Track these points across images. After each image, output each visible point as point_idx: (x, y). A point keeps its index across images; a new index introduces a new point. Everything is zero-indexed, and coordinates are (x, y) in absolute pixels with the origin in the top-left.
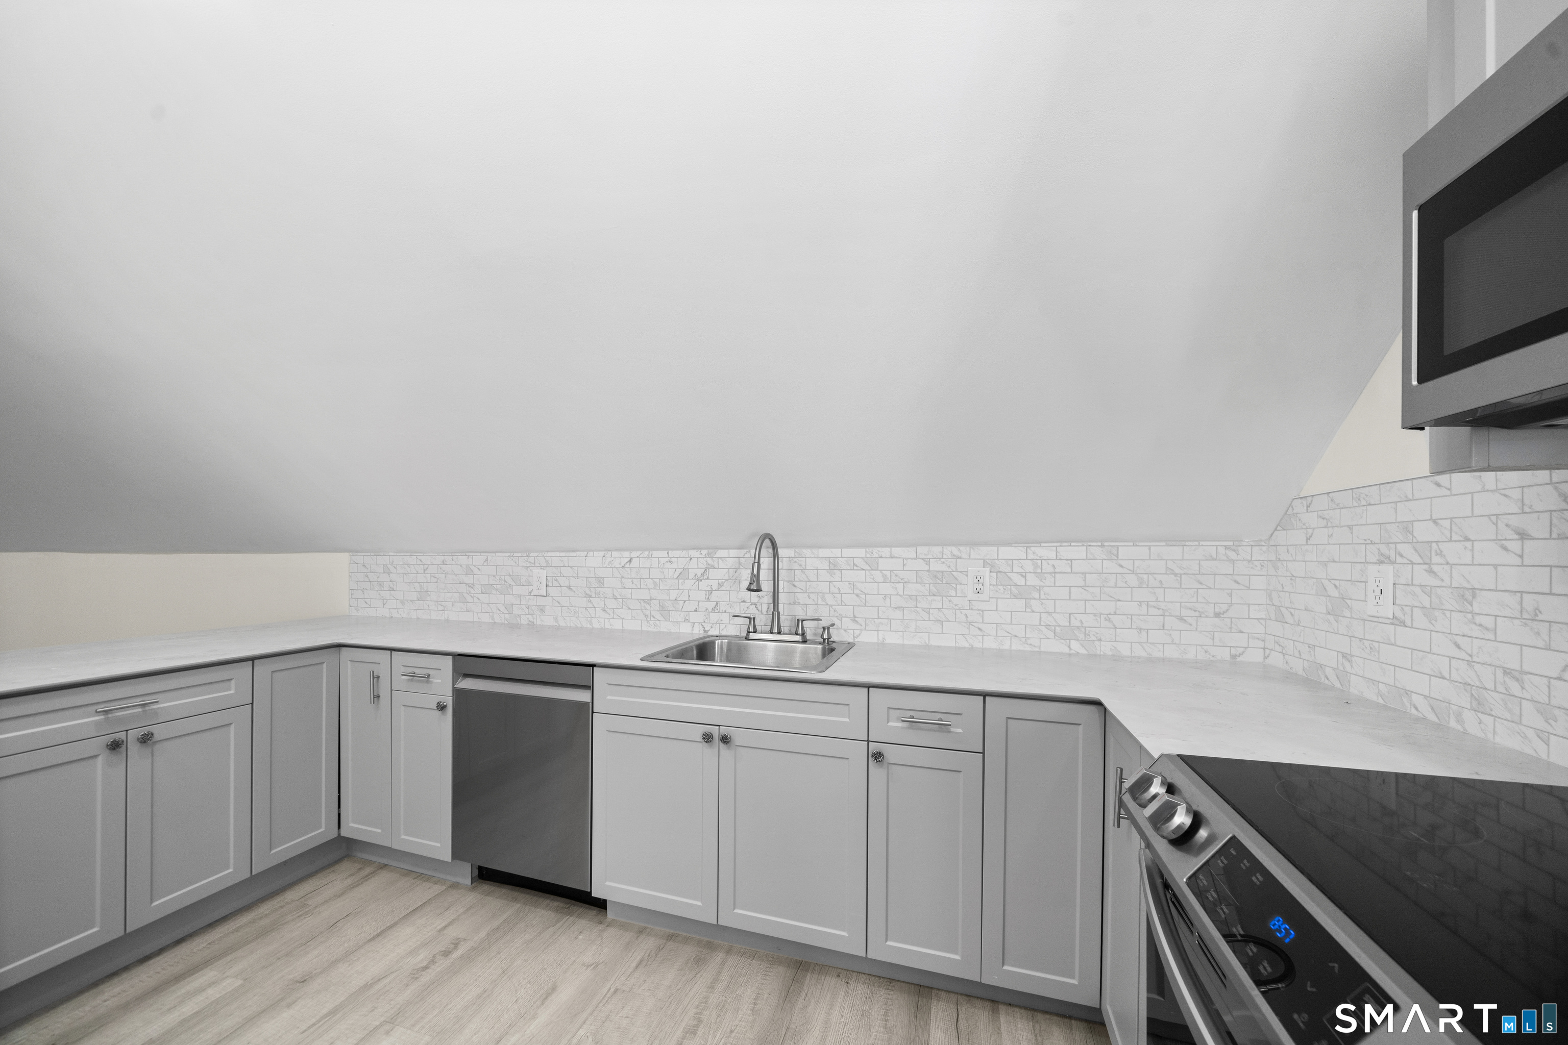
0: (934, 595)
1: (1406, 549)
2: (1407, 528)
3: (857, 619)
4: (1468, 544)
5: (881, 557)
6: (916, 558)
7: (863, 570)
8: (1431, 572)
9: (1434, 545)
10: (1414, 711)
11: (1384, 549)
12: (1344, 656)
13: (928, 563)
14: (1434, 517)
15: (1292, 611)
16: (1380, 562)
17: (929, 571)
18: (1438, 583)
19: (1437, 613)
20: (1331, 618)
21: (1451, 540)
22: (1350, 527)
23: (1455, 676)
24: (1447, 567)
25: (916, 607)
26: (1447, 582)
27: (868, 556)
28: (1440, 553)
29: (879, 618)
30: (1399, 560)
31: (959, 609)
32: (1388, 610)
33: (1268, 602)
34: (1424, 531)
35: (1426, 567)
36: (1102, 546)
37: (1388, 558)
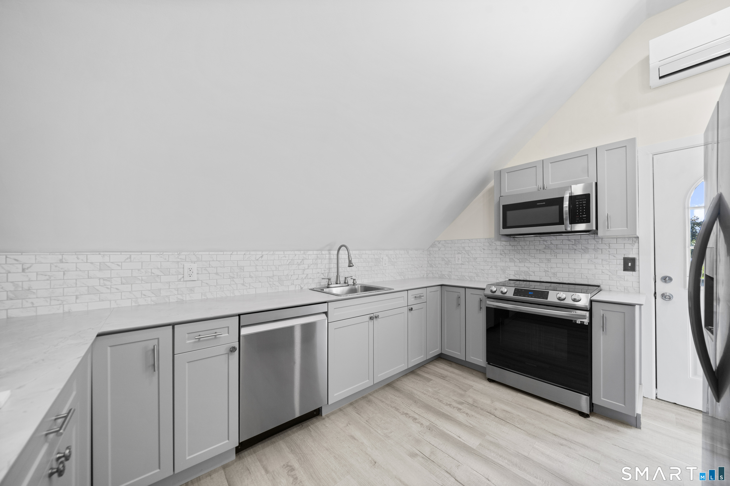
0: (376, 266)
1: (464, 252)
2: (464, 248)
3: (356, 276)
4: (475, 251)
5: (363, 254)
6: (371, 254)
7: (358, 258)
8: (469, 255)
9: (469, 251)
10: (466, 279)
11: (459, 251)
12: (450, 272)
13: (374, 256)
14: (469, 246)
15: (435, 264)
16: (458, 254)
17: (374, 258)
18: (470, 257)
19: (470, 262)
20: (446, 265)
21: (472, 250)
22: (451, 247)
23: (473, 272)
24: (472, 254)
25: (371, 270)
26: (472, 257)
27: (360, 253)
28: (470, 252)
29: (362, 275)
30: (462, 253)
31: (381, 270)
32: (460, 262)
33: (428, 263)
34: (467, 248)
35: (468, 254)
36: (407, 251)
37: (460, 253)
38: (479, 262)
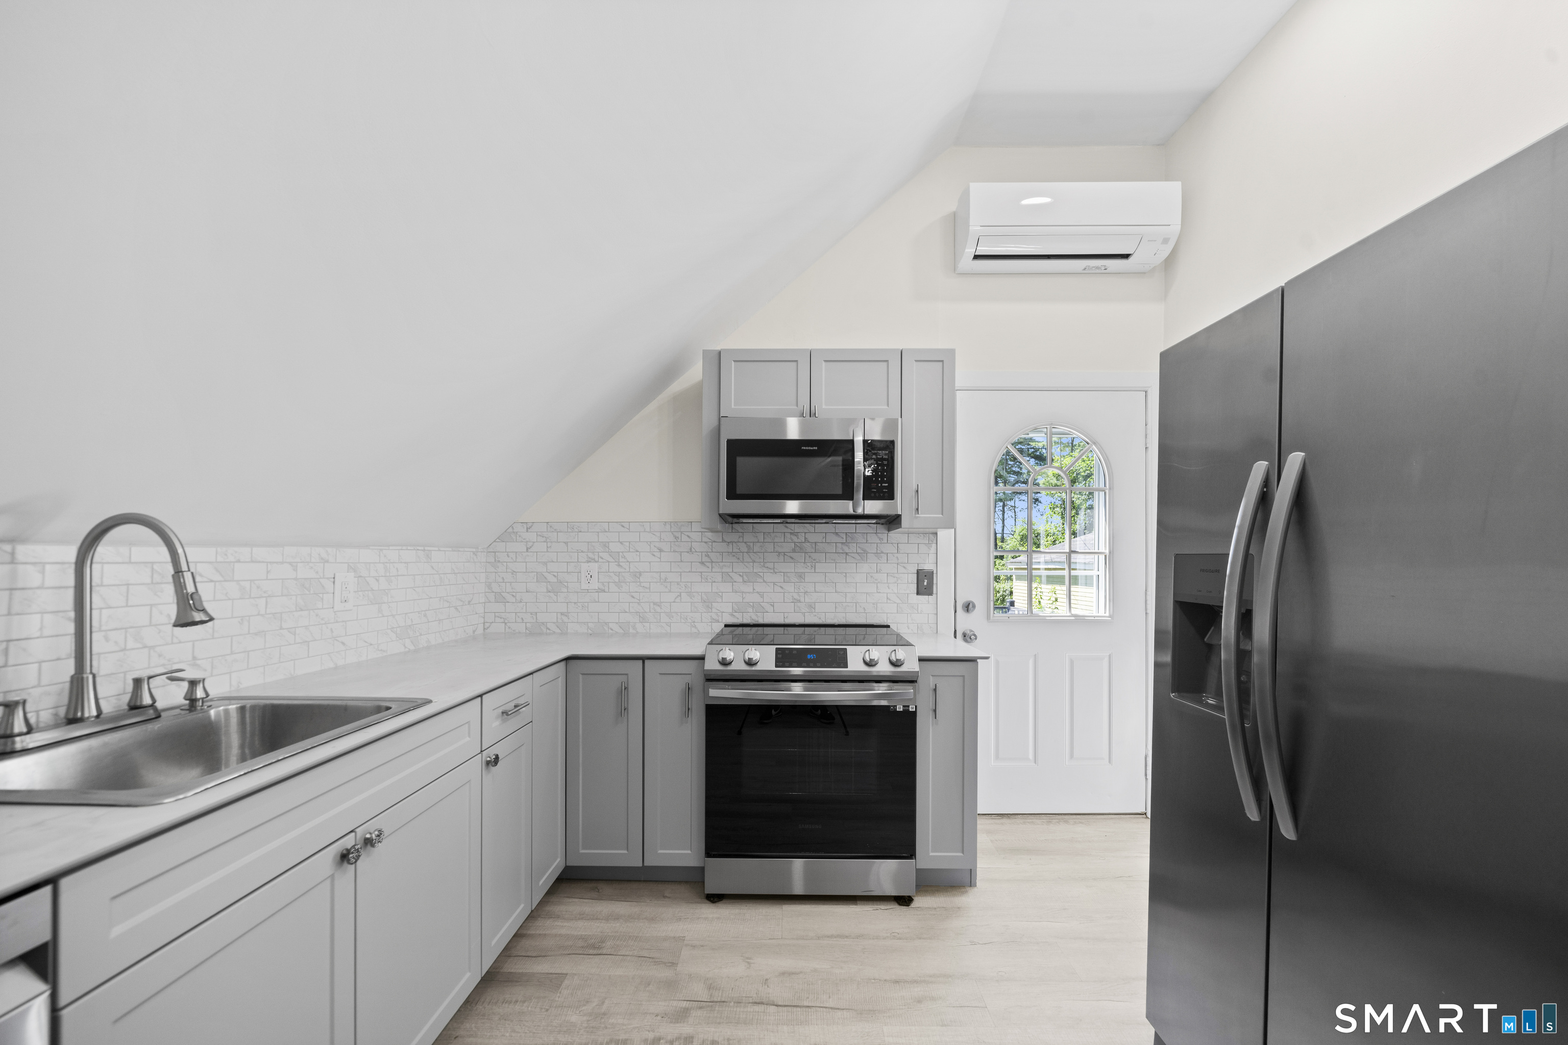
0: (302, 610)
1: (606, 556)
2: (605, 545)
3: (198, 662)
4: (638, 553)
5: (239, 561)
6: (282, 563)
7: (212, 581)
8: (619, 565)
9: (620, 553)
10: (610, 631)
11: (590, 555)
12: (562, 614)
13: (295, 570)
14: (621, 541)
15: (514, 594)
16: (588, 562)
17: (296, 579)
18: (624, 571)
19: (622, 584)
20: (551, 594)
21: (629, 552)
22: (566, 543)
23: (632, 610)
24: (628, 563)
25: (281, 628)
26: (628, 570)
27: (220, 559)
28: (624, 557)
29: (232, 653)
30: (600, 560)
31: (325, 624)
32: (595, 585)
33: (487, 590)
34: (614, 547)
35: (617, 563)
37: (594, 559)
38: (647, 585)
